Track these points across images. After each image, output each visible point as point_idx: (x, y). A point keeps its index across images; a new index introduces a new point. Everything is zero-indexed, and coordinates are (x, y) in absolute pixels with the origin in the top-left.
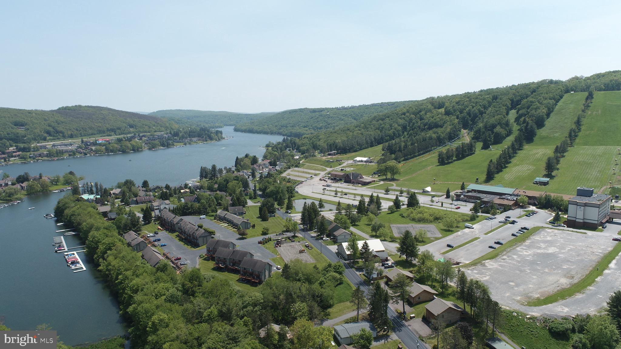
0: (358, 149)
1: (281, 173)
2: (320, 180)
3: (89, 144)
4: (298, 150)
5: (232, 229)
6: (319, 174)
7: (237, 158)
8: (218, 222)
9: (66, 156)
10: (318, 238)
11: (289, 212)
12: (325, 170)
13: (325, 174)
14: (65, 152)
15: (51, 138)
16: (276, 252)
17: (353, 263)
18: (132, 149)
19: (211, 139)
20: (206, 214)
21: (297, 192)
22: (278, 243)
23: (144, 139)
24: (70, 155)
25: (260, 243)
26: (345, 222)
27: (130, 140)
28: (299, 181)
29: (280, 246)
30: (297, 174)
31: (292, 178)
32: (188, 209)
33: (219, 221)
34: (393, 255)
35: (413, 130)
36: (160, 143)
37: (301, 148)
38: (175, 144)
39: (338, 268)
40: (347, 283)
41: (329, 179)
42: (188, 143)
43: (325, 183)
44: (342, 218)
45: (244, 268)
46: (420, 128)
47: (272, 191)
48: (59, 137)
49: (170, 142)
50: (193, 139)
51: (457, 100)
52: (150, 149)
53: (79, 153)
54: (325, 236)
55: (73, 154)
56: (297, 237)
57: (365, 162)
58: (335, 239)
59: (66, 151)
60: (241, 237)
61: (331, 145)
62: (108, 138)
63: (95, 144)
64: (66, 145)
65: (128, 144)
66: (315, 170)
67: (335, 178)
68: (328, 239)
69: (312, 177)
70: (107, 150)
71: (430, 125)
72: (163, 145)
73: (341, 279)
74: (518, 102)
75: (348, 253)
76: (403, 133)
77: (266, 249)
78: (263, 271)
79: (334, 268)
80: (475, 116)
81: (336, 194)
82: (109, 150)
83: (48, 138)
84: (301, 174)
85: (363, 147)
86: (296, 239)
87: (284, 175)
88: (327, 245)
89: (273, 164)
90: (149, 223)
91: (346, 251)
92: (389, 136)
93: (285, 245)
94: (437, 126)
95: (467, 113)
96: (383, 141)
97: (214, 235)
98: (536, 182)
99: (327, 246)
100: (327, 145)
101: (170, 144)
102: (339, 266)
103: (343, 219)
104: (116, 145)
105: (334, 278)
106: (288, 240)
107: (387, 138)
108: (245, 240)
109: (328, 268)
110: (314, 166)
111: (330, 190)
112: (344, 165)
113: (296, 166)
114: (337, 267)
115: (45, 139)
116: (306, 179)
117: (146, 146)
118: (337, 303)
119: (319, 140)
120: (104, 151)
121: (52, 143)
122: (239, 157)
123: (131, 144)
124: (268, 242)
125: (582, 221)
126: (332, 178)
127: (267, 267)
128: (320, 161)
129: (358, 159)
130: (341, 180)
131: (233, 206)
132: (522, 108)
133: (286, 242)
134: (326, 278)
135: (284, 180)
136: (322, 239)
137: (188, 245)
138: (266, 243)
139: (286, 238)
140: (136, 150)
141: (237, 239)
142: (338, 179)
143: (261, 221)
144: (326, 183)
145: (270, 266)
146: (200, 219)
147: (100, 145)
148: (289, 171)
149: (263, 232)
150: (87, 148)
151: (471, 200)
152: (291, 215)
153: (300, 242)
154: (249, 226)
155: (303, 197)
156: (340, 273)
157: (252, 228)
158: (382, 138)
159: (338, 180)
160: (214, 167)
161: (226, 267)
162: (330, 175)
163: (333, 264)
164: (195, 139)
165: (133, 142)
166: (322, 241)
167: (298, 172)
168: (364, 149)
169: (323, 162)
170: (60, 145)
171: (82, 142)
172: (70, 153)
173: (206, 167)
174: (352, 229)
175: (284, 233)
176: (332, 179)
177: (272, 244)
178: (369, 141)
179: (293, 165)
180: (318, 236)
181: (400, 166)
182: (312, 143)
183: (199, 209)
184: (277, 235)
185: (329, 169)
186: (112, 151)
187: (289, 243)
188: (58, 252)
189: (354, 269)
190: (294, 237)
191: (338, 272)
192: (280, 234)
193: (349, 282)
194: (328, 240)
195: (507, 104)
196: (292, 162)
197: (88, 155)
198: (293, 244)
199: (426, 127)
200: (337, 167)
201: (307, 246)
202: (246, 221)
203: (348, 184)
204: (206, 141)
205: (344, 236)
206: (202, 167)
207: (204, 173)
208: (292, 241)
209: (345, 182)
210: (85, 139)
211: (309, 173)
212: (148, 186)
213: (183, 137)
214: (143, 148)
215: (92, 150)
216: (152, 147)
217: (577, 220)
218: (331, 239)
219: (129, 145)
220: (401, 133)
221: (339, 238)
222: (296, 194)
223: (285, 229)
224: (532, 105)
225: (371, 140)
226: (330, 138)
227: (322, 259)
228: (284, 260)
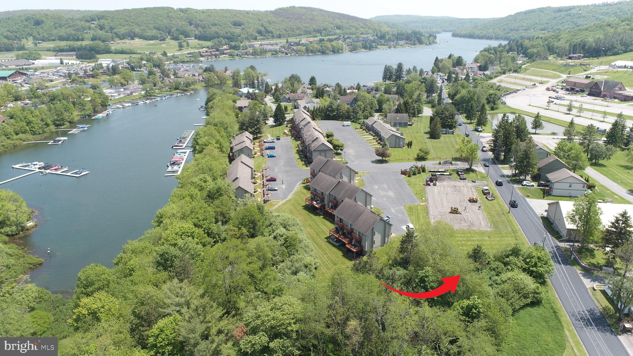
0: (620, 52)
1: (491, 78)
2: (548, 89)
3: (292, 44)
4: (526, 54)
5: (375, 145)
6: (548, 81)
7: (437, 58)
8: (363, 133)
9: (269, 54)
10: (516, 180)
11: (479, 130)
12: (559, 77)
13: (558, 82)
14: (269, 51)
15: (262, 37)
16: (422, 195)
17: (580, 251)
18: (332, 50)
19: (421, 42)
20: (355, 120)
21: (504, 103)
22: (433, 179)
23: (348, 40)
24: (272, 54)
25: (404, 173)
26: (577, 156)
27: (330, 41)
28: (512, 89)
29: (435, 185)
30: (513, 80)
31: (503, 85)
32: (333, 111)
33: (364, 132)
36: (363, 45)
37: (529, 51)
38: (379, 47)
39: (536, 264)
40: (552, 308)
41: (562, 89)
42: (393, 46)
43: (553, 94)
44: (571, 149)
48: (269, 37)
49: (374, 44)
50: (400, 42)
52: (351, 51)
53: (282, 52)
54: (528, 177)
55: (275, 53)
56: (473, 171)
58: (547, 186)
59: (270, 51)
60: (380, 158)
61: (575, 45)
62: (312, 39)
63: (298, 44)
64: (272, 45)
65: (329, 45)
66: (542, 76)
67: (573, 89)
68: (533, 184)
69: (535, 84)
70: (307, 50)
72: (365, 47)
73: (537, 293)
75: (570, 225)
77: (408, 187)
78: (369, 233)
79: (524, 260)
81: (570, 110)
82: (309, 51)
83: (258, 38)
84: (517, 81)
86: (471, 174)
87: (494, 81)
88: (528, 196)
89: (483, 68)
91: (566, 223)
93: (445, 183)
97: (341, 150)
99: (528, 200)
100: (570, 45)
101: (373, 47)
102: (539, 258)
103: (573, 151)
104: (316, 46)
105: (518, 289)
106: (455, 175)
108: (384, 165)
109: (511, 258)
110: (541, 72)
111: (559, 105)
112: (592, 71)
113: (515, 71)
114: (533, 260)
115: (255, 39)
116: (524, 88)
117: (347, 48)
119: (559, 40)
120: (304, 50)
121: (260, 43)
123: (331, 45)
124: (419, 173)
126: (568, 87)
127: (379, 226)
128: (553, 65)
129: (619, 63)
130: (582, 91)
131: (397, 112)
133: (449, 178)
134: (499, 282)
135: (492, 87)
136: (520, 182)
137: (302, 161)
138: (414, 174)
139: (454, 170)
140: (336, 51)
141: (373, 162)
142: (578, 89)
143: (428, 138)
144: (557, 95)
146: (344, 126)
147: (302, 45)
148: (503, 77)
149: (418, 156)
150: (289, 48)
152: (481, 134)
153: (474, 182)
154: (402, 143)
155: (511, 111)
156: (539, 278)
157: (406, 147)
159: (577, 91)
160: (400, 66)
161: (323, 207)
162: (565, 84)
163: (526, 247)
164: (402, 42)
165: (334, 43)
166: (520, 186)
167: (516, 78)
169: (558, 66)
170: (267, 45)
171: (287, 42)
172: (273, 52)
173: (391, 67)
174: (590, 172)
175: (453, 162)
176: (567, 90)
177: (425, 176)
179: (510, 70)
180: (514, 175)
182: (547, 45)
183: (348, 112)
184: (440, 163)
185: (564, 77)
186: (312, 52)
187: (455, 180)
188: (174, 148)
189: (578, 270)
190: (469, 170)
191: (533, 271)
192: (446, 163)
193: (559, 305)
194: (533, 186)
196: (511, 65)
197: (289, 55)
198: (462, 183)
200: (580, 74)
201: (486, 193)
202: (399, 135)
203: (595, 98)
204: (414, 44)
205: (569, 185)
206: (386, 66)
207: (388, 74)
208: (461, 179)
209: (589, 95)
210: (290, 40)
211: (531, 80)
212: (316, 84)
213: (390, 40)
214: (344, 49)
215: (293, 49)
216: (353, 49)
218: (539, 186)
219: (330, 46)
221: (555, 186)
222: (501, 106)
223: (458, 155)
226: (576, 37)
227: (506, 227)
228: (428, 213)
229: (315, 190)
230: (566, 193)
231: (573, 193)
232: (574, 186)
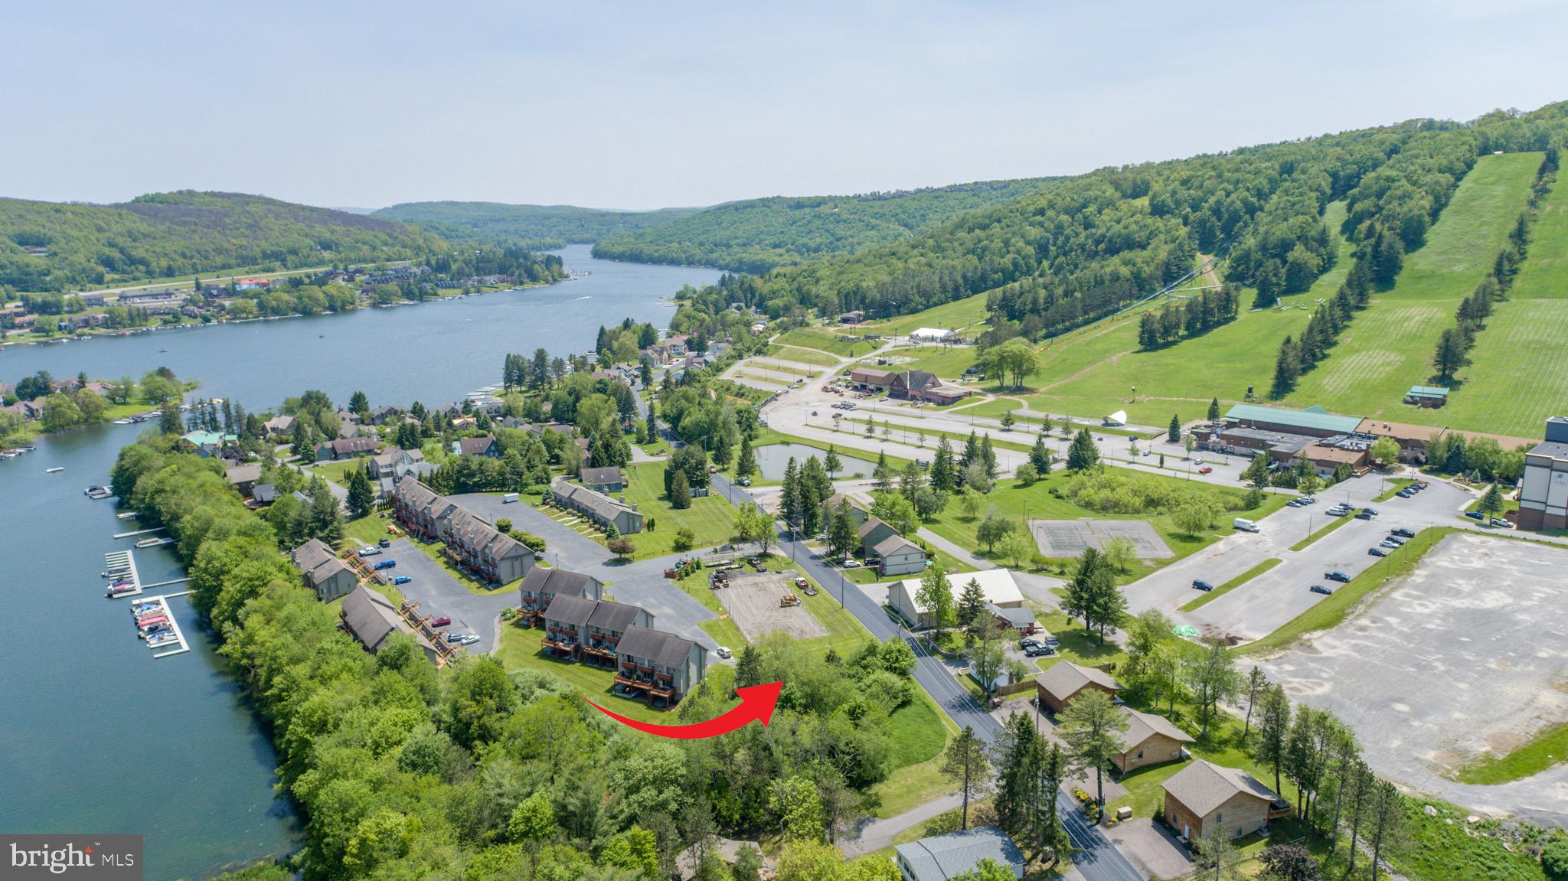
0: (920, 307)
1: (719, 370)
2: (825, 389)
3: (215, 292)
4: (762, 307)
5: (590, 534)
6: (822, 372)
7: (602, 329)
8: (554, 513)
9: (154, 324)
10: (834, 560)
11: (746, 482)
12: (837, 362)
13: (837, 374)
14: (153, 314)
15: (117, 276)
16: (717, 605)
17: (937, 638)
18: (327, 304)
19: (534, 278)
20: (520, 487)
21: (765, 425)
22: (720, 578)
23: (359, 278)
24: (166, 323)
25: (670, 575)
26: (904, 514)
27: (321, 281)
28: (767, 393)
29: (726, 586)
30: (762, 373)
31: (748, 383)
32: (472, 475)
33: (556, 510)
34: (1047, 615)
35: (1065, 254)
36: (402, 289)
37: (770, 303)
38: (440, 292)
39: (897, 658)
40: (924, 703)
41: (847, 387)
42: (473, 290)
43: (838, 400)
44: (894, 504)
45: (629, 656)
46: (1084, 250)
47: (697, 424)
48: (138, 274)
49: (428, 286)
50: (487, 278)
51: (1185, 174)
52: (375, 306)
53: (190, 316)
54: (849, 555)
55: (172, 318)
56: (770, 556)
57: (943, 340)
58: (877, 563)
59: (156, 313)
60: (617, 556)
61: (847, 295)
62: (264, 278)
63: (231, 292)
64: (155, 296)
65: (317, 292)
66: (810, 362)
67: (865, 387)
68: (858, 563)
69: (801, 381)
70: (262, 307)
71: (1110, 241)
72: (408, 294)
73: (906, 691)
74: (1352, 181)
75: (920, 609)
76: (1040, 263)
77: (688, 595)
78: (683, 667)
79: (884, 658)
80: (1235, 218)
81: (870, 430)
82: (268, 310)
83: (108, 277)
84: (771, 374)
85: (935, 299)
86: (770, 562)
87: (726, 376)
88: (858, 582)
89: (697, 346)
90: (365, 513)
91: (916, 606)
92: (1003, 271)
93: (740, 581)
94: (1130, 244)
95: (1210, 209)
96: (985, 283)
97: (543, 551)
98: (1412, 397)
99: (859, 586)
100: (838, 293)
101: (426, 293)
102: (899, 651)
103: (898, 507)
104: (285, 297)
105: (887, 690)
106: (748, 567)
107: (996, 276)
108: (627, 567)
109: (869, 658)
110: (804, 353)
111: (853, 420)
112: (887, 348)
113: (759, 352)
114: (894, 655)
115: (99, 280)
116: (786, 388)
117: (364, 296)
118: (898, 767)
119: (817, 281)
120: (255, 309)
121: (118, 291)
122: (607, 329)
123: (324, 293)
124: (693, 572)
125: (1563, 513)
126: (856, 384)
127: (694, 654)
128: (822, 338)
129: (923, 332)
130: (880, 390)
131: (593, 466)
132: (1364, 196)
133: (742, 573)
134: (863, 687)
135: (728, 389)
136: (840, 563)
137: (471, 581)
138: (687, 574)
139: (741, 559)
140: (339, 308)
141: (606, 564)
142: (872, 387)
143: (671, 508)
144: (842, 399)
145: (702, 650)
146: (505, 502)
147: (245, 294)
148: (738, 366)
149: (676, 542)
150: (208, 304)
151: (1237, 449)
152: (749, 490)
153: (780, 573)
154: (638, 524)
155: (782, 439)
156: (903, 673)
157: (646, 530)
158: (983, 278)
159: (872, 391)
160: (541, 355)
161: (578, 648)
162: (849, 378)
163: (882, 646)
164: (491, 279)
165: (330, 288)
166: (842, 569)
167: (765, 367)
168: (936, 305)
169: (830, 340)
170: (140, 296)
171: (198, 287)
172: (166, 317)
173: (519, 357)
174: (924, 533)
175: (735, 546)
176: (856, 388)
177: (703, 578)
178: (950, 285)
179: (749, 350)
180: (832, 553)
181: (1039, 352)
182: (798, 290)
183: (501, 474)
184: (716, 551)
185: (846, 361)
186: (275, 311)
187: (751, 575)
188: (115, 596)
189: (939, 658)
190: (764, 556)
191: (896, 668)
192: (724, 549)
193: (929, 699)
194: (858, 566)
195: (1320, 185)
196: (748, 340)
197: (214, 322)
198: (761, 578)
199: (1102, 246)
200: (868, 356)
201: (802, 586)
202: (630, 511)
203: (900, 402)
204: (521, 283)
205: (902, 557)
206: (509, 356)
207: (515, 373)
208: (759, 571)
209: (892, 395)
210: (206, 280)
211: (794, 372)
212: (366, 410)
213: (460, 274)
214: (358, 302)
215: (223, 307)
216: (381, 302)
217: (1550, 511)
218: (866, 565)
219: (321, 296)
220: (1033, 262)
221: (889, 561)
222: (762, 431)
223: (737, 534)
224: (1389, 188)
225: (956, 281)
226: (844, 277)
227: (845, 626)
228: (738, 629)
229: (557, 624)
230: (903, 569)
231: (912, 568)
232: (911, 559)
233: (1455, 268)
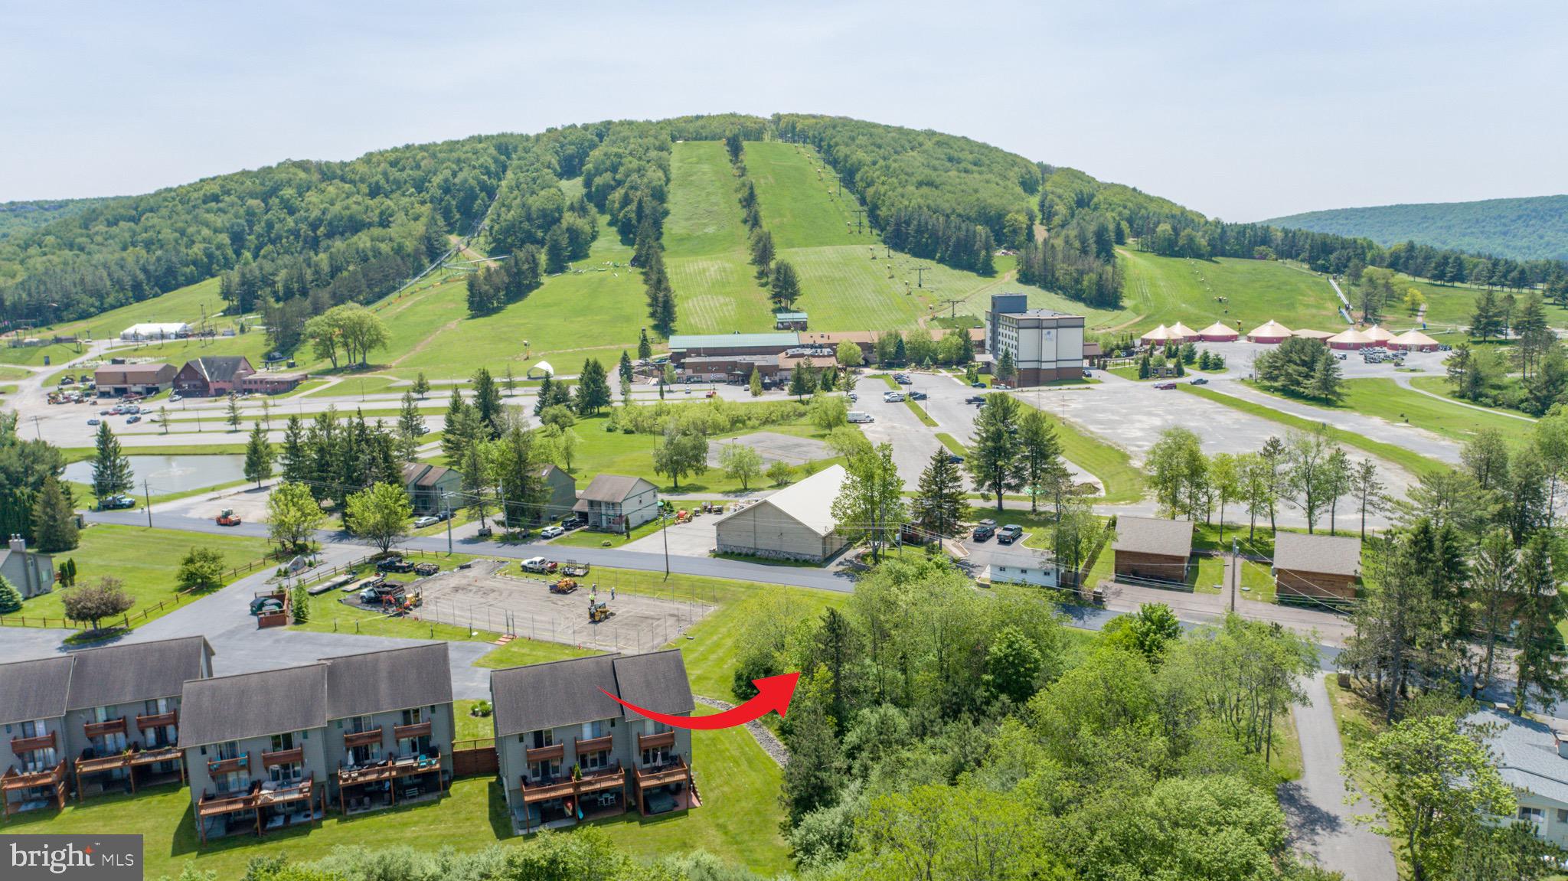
0: (92, 310)
2: (51, 402)
35: (273, 242)
41: (90, 395)
46: (297, 236)
67: (121, 390)
71: (330, 223)
74: (582, 155)
76: (238, 254)
80: (472, 197)
85: (110, 300)
92: (195, 263)
94: (355, 226)
95: (439, 187)
96: (175, 278)
98: (782, 323)
107: (188, 270)
125: (1053, 366)
126: (101, 390)
132: (598, 172)
158: (171, 271)
162: (79, 386)
168: (113, 307)
176: (108, 394)
178: (128, 280)
185: (45, 370)
195: (550, 163)
199: (321, 231)
200: (81, 358)
217: (1045, 366)
220: (230, 252)
224: (621, 164)
225: (134, 278)
227: (722, 589)
230: (638, 518)
233: (706, 231)
